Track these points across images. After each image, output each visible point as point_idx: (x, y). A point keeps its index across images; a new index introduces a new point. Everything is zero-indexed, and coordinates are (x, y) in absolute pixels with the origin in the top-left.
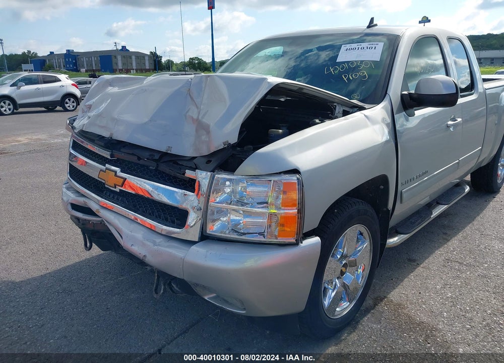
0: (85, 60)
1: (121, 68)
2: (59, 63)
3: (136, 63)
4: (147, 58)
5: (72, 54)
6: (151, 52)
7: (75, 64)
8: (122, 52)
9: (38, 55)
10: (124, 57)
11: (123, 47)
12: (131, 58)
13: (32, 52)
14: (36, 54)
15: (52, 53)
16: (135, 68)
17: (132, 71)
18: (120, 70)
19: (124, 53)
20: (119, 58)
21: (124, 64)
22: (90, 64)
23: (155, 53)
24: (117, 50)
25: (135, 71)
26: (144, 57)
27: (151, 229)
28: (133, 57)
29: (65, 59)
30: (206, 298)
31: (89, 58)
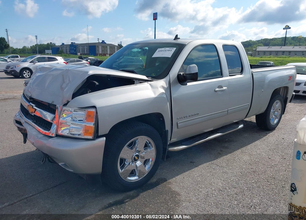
0: (81, 48)
1: (101, 53)
2: (67, 50)
3: (110, 51)
4: (116, 48)
5: (74, 45)
6: (119, 45)
7: (75, 50)
8: (102, 44)
9: (56, 45)
10: (103, 47)
11: (102, 41)
12: (107, 47)
13: (53, 43)
14: (55, 44)
15: (63, 44)
16: (109, 53)
17: (107, 55)
18: (100, 54)
19: (103, 45)
20: (100, 47)
21: (102, 51)
22: (83, 50)
23: (121, 45)
24: (99, 43)
25: (109, 55)
26: (114, 47)
27: (39, 131)
28: (108, 47)
29: (70, 47)
30: (60, 164)
31: (83, 47)
